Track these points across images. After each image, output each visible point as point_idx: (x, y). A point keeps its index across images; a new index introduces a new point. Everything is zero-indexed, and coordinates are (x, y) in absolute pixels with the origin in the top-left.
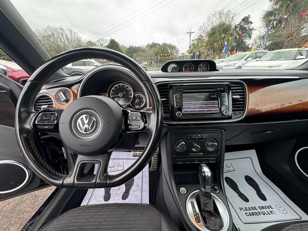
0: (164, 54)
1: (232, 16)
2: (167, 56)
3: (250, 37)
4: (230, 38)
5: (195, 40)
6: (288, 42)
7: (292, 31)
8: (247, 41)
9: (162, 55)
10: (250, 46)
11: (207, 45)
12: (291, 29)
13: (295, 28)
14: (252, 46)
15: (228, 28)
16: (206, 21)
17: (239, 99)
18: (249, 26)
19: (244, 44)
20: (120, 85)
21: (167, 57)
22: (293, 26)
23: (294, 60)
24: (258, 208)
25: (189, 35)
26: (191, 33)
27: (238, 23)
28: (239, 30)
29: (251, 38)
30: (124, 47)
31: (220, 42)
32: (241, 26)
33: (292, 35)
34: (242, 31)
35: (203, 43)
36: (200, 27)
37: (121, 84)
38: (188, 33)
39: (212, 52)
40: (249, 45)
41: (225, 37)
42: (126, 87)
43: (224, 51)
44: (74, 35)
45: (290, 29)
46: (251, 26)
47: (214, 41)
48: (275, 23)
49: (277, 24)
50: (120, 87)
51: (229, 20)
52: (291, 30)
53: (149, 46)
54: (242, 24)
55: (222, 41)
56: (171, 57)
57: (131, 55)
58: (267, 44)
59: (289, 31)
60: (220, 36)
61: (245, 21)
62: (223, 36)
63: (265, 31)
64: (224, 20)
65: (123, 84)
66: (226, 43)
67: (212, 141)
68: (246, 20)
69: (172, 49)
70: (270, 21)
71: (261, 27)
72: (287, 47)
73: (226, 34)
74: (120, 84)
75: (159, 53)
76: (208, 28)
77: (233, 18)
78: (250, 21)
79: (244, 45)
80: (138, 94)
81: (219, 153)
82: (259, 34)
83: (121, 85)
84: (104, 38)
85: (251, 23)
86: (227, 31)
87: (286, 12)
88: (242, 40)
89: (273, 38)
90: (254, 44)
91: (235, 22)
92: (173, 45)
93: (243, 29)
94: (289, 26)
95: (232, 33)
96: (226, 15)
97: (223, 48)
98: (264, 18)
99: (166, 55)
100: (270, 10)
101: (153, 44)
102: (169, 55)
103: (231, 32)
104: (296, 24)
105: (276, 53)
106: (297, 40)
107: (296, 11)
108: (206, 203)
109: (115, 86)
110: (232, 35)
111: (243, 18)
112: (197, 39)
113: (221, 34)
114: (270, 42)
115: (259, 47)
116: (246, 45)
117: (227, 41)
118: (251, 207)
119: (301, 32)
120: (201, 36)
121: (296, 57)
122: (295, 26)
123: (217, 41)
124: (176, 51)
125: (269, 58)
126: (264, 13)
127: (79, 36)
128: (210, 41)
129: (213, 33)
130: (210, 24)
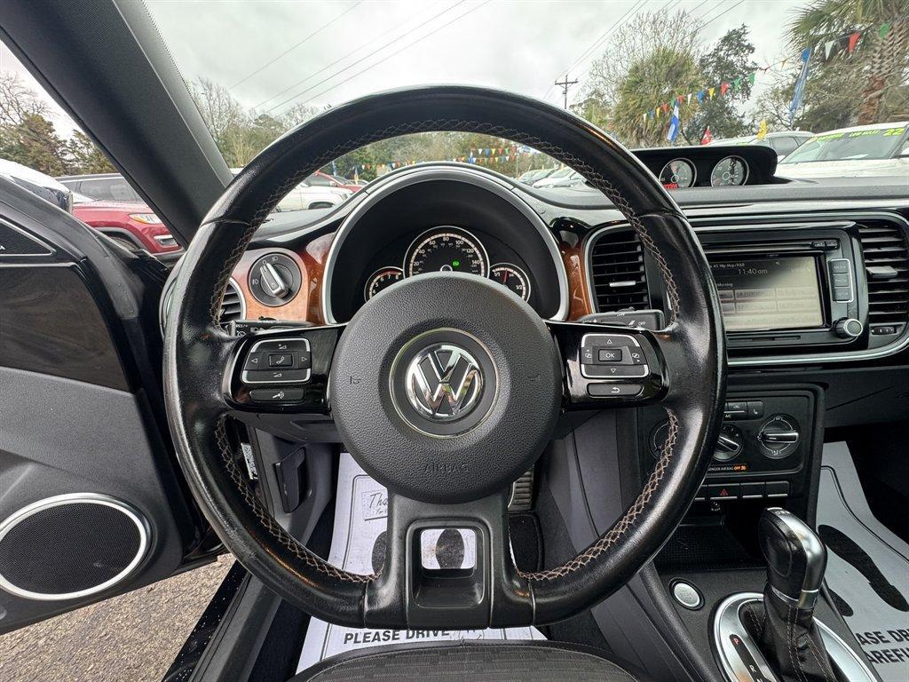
0: (487, 151)
1: (691, 30)
2: (497, 154)
3: (746, 90)
4: (689, 96)
5: (580, 105)
6: (870, 104)
7: (883, 69)
8: (736, 104)
9: (480, 151)
10: (747, 122)
11: (619, 119)
12: (882, 62)
13: (893, 61)
14: (753, 121)
15: (683, 66)
16: (612, 47)
17: (887, 279)
18: (744, 58)
19: (729, 113)
20: (442, 238)
21: (497, 159)
22: (885, 53)
23: (895, 157)
24: (888, 637)
25: (561, 89)
26: (566, 83)
27: (711, 50)
28: (714, 72)
29: (748, 94)
31: (658, 110)
32: (720, 59)
33: (882, 82)
34: (722, 75)
35: (604, 112)
36: (596, 65)
37: (444, 235)
38: (560, 84)
39: (635, 140)
40: (743, 117)
41: (673, 92)
42: (462, 246)
43: (669, 137)
44: (218, 96)
45: (877, 66)
46: (751, 59)
47: (639, 106)
48: (829, 46)
49: (834, 50)
50: (443, 244)
51: (682, 43)
52: (879, 68)
54: (722, 53)
55: (665, 106)
56: (507, 158)
58: (799, 114)
59: (873, 70)
60: (658, 91)
61: (732, 44)
62: (666, 90)
63: (792, 74)
64: (666, 42)
65: (452, 235)
66: (676, 112)
67: (779, 425)
68: (735, 40)
70: (814, 41)
71: (784, 62)
72: (865, 120)
73: (675, 84)
74: (440, 235)
75: (473, 145)
76: (619, 68)
77: (694, 34)
78: (746, 44)
79: (729, 119)
80: (502, 269)
81: (802, 466)
82: (775, 82)
83: (444, 239)
84: (307, 106)
85: (751, 49)
86: (678, 75)
87: (864, 10)
88: (723, 103)
89: (818, 93)
90: (759, 113)
91: (701, 49)
93: (724, 67)
94: (875, 55)
95: (695, 81)
96: (674, 26)
97: (669, 127)
98: (796, 31)
99: (494, 151)
100: (815, 6)
102: (503, 151)
103: (690, 77)
104: (895, 48)
105: (839, 139)
106: (893, 99)
107: (896, 6)
108: (800, 646)
109: (426, 242)
110: (693, 86)
111: (725, 34)
112: (585, 102)
113: (660, 85)
114: (807, 108)
115: (774, 123)
116: (735, 119)
117: (679, 106)
118: (866, 634)
119: (903, 75)
120: (596, 92)
121: (900, 149)
122: (892, 55)
123: (649, 107)
125: (813, 154)
126: (796, 17)
127: (232, 100)
128: (627, 107)
129: (638, 83)
130: (626, 54)
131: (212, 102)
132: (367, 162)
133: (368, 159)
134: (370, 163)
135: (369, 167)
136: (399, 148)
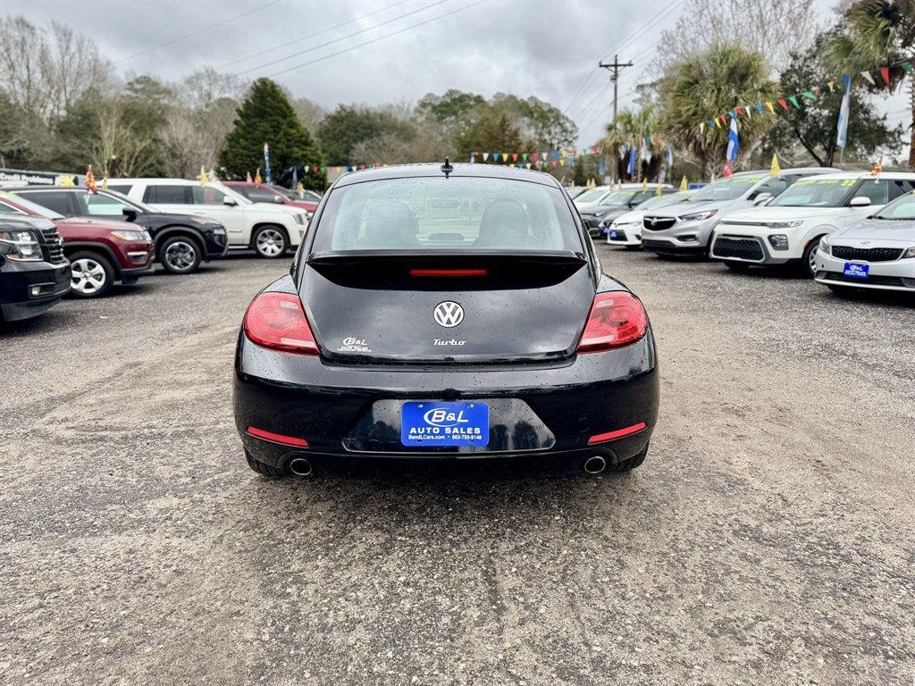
0: (496, 155)
4: (748, 108)
25: (610, 73)
26: (616, 66)
30: (312, 110)
38: (606, 66)
43: (729, 155)
44: (80, 50)
47: (695, 113)
53: (434, 109)
55: (723, 117)
57: (345, 146)
62: (729, 96)
66: (734, 127)
69: (545, 126)
73: (741, 89)
79: (867, 120)
86: (743, 77)
92: (547, 104)
99: (507, 155)
101: (454, 100)
117: (738, 118)
124: (565, 131)
127: (100, 57)
128: (679, 114)
129: (692, 84)
130: (710, 26)
131: (67, 58)
132: (312, 161)
133: (315, 158)
134: (318, 163)
135: (315, 169)
136: (362, 140)
